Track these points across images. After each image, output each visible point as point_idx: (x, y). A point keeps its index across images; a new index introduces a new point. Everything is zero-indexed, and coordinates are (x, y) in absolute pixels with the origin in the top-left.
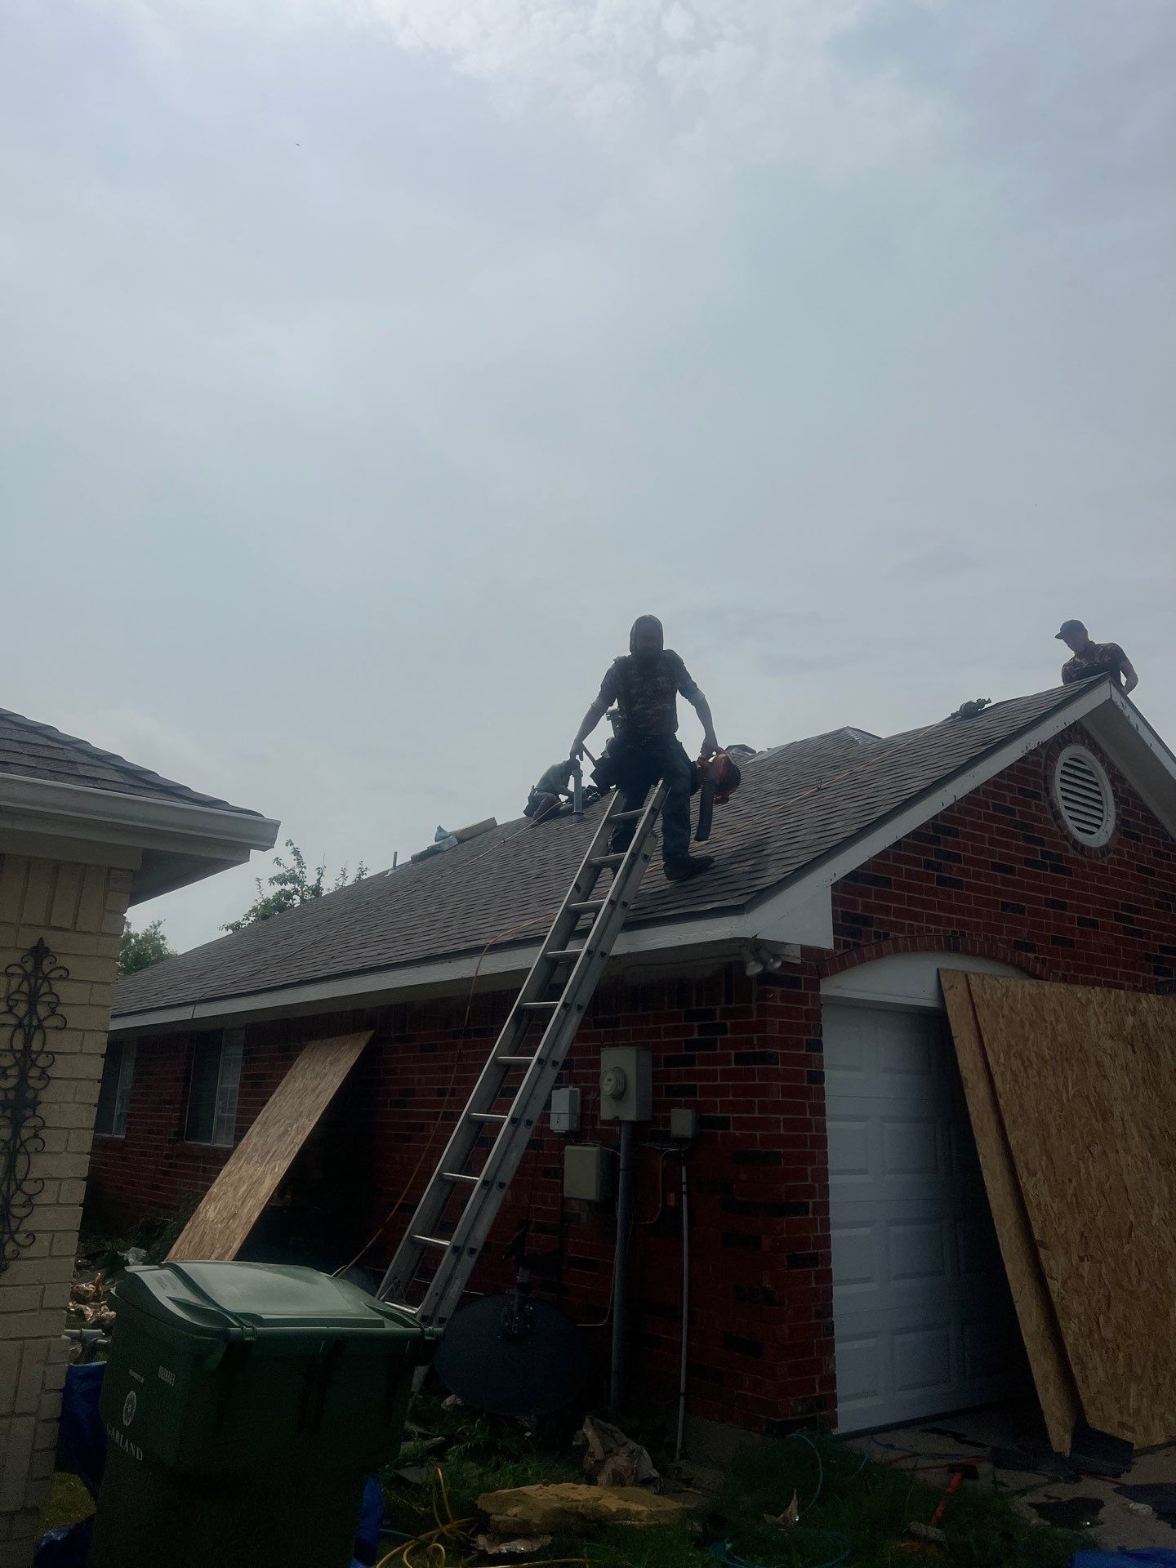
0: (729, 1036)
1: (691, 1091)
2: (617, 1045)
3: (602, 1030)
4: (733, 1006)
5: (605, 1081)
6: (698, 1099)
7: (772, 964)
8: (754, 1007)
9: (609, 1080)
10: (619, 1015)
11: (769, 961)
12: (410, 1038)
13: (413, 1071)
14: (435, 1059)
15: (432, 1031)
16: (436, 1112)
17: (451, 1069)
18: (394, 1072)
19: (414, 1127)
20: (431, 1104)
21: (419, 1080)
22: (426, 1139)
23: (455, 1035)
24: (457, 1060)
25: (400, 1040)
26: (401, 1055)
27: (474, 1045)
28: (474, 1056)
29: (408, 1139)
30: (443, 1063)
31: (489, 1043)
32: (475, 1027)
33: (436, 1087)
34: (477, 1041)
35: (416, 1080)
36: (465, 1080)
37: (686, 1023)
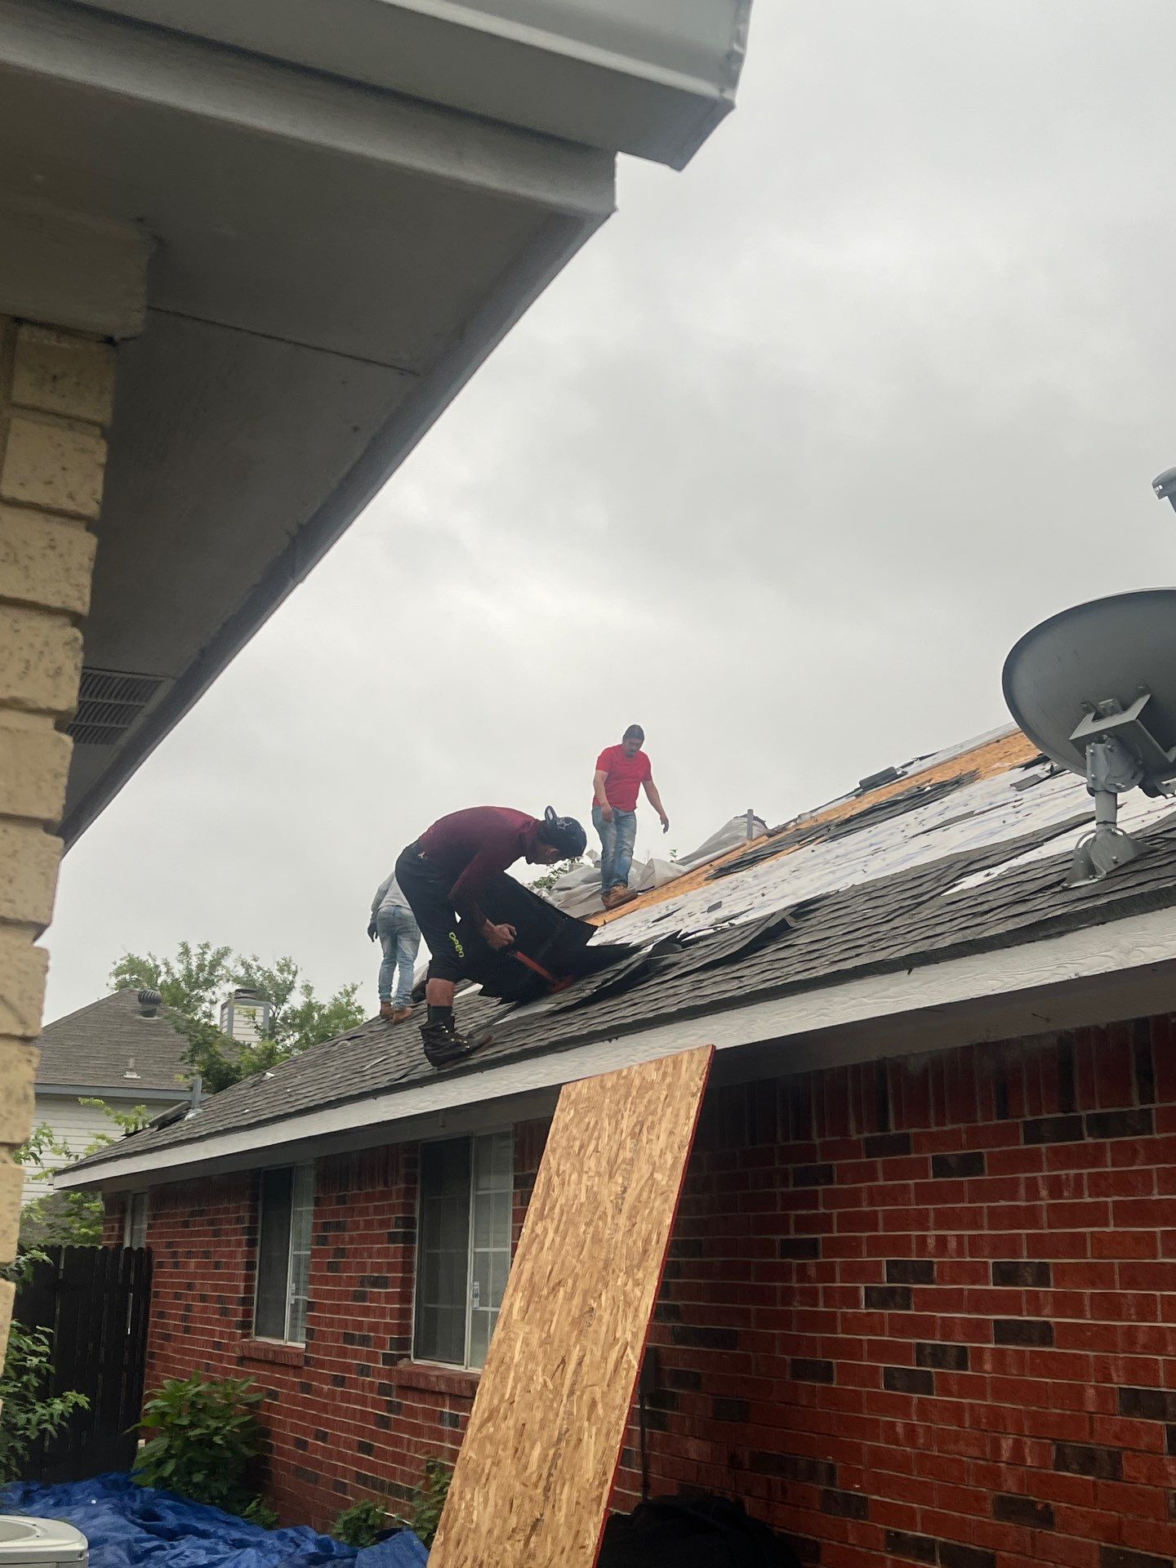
12: (902, 1144)
13: (921, 1221)
14: (980, 1192)
15: (962, 1126)
16: (996, 1321)
17: (1030, 1217)
18: (870, 1222)
19: (938, 1356)
20: (979, 1302)
21: (942, 1242)
22: (974, 1387)
23: (1034, 1133)
24: (1044, 1193)
25: (875, 1147)
26: (881, 1183)
27: (1094, 1157)
28: (1098, 1184)
29: (923, 1383)
30: (1003, 1203)
31: (1138, 1148)
32: (1090, 1112)
33: (991, 1261)
34: (1100, 1148)
35: (931, 1242)
36: (1076, 1245)
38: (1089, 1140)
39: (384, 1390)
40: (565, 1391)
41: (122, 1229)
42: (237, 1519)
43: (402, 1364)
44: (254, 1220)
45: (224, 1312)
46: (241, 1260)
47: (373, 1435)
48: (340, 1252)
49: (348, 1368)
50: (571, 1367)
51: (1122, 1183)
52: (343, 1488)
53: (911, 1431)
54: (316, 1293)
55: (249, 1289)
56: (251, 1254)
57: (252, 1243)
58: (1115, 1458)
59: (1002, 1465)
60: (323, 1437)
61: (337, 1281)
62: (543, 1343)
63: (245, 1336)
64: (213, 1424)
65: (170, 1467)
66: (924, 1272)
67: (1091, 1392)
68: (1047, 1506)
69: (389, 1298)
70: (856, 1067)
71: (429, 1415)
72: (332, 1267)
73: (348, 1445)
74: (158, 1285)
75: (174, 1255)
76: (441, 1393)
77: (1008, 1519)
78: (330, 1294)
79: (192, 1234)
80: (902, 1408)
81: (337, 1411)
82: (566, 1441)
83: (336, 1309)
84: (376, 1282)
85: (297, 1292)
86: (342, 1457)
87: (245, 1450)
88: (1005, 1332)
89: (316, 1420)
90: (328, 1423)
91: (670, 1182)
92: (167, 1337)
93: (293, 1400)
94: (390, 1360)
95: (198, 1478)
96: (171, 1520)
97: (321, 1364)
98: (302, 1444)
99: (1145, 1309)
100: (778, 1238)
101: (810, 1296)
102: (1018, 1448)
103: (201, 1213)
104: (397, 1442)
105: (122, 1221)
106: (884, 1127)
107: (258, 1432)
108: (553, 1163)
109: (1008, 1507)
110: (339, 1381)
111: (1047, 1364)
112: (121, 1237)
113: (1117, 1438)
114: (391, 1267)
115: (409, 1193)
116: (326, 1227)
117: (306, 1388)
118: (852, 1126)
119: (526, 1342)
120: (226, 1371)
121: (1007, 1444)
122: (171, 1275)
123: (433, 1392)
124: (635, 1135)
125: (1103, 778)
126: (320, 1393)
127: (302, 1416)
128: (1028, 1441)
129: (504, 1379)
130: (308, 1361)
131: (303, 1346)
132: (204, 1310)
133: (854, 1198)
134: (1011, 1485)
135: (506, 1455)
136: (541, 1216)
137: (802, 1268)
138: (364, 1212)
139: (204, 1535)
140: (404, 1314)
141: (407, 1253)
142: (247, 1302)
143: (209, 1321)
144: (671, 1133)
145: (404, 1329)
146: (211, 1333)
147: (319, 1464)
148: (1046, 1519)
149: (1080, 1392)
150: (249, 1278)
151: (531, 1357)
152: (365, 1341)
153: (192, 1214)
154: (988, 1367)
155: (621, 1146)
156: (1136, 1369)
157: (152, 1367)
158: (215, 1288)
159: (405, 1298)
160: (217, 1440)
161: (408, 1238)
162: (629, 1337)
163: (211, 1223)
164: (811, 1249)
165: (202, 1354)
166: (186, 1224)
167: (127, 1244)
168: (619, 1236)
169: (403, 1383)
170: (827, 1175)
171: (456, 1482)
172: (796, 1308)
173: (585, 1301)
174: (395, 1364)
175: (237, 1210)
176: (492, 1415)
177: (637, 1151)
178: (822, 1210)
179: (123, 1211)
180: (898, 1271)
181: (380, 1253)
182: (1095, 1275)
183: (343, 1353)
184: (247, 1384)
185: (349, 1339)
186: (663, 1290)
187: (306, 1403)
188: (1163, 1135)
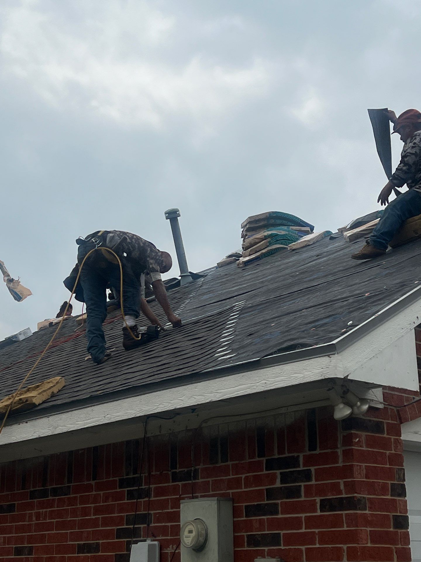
0: (313, 482)
1: (275, 540)
2: (197, 497)
3: (180, 483)
4: (318, 452)
5: (186, 533)
6: (282, 548)
7: (359, 407)
8: (340, 452)
9: (190, 532)
10: (197, 467)
11: (356, 404)
14: (13, 519)
15: (10, 493)
17: (29, 528)
23: (33, 495)
24: (34, 519)
28: (52, 515)
30: (20, 523)
31: (66, 500)
32: (52, 487)
33: (14, 546)
34: (53, 500)
37: (267, 472)
38: (50, 498)
51: (59, 514)
182: (48, 550)
188: (74, 495)
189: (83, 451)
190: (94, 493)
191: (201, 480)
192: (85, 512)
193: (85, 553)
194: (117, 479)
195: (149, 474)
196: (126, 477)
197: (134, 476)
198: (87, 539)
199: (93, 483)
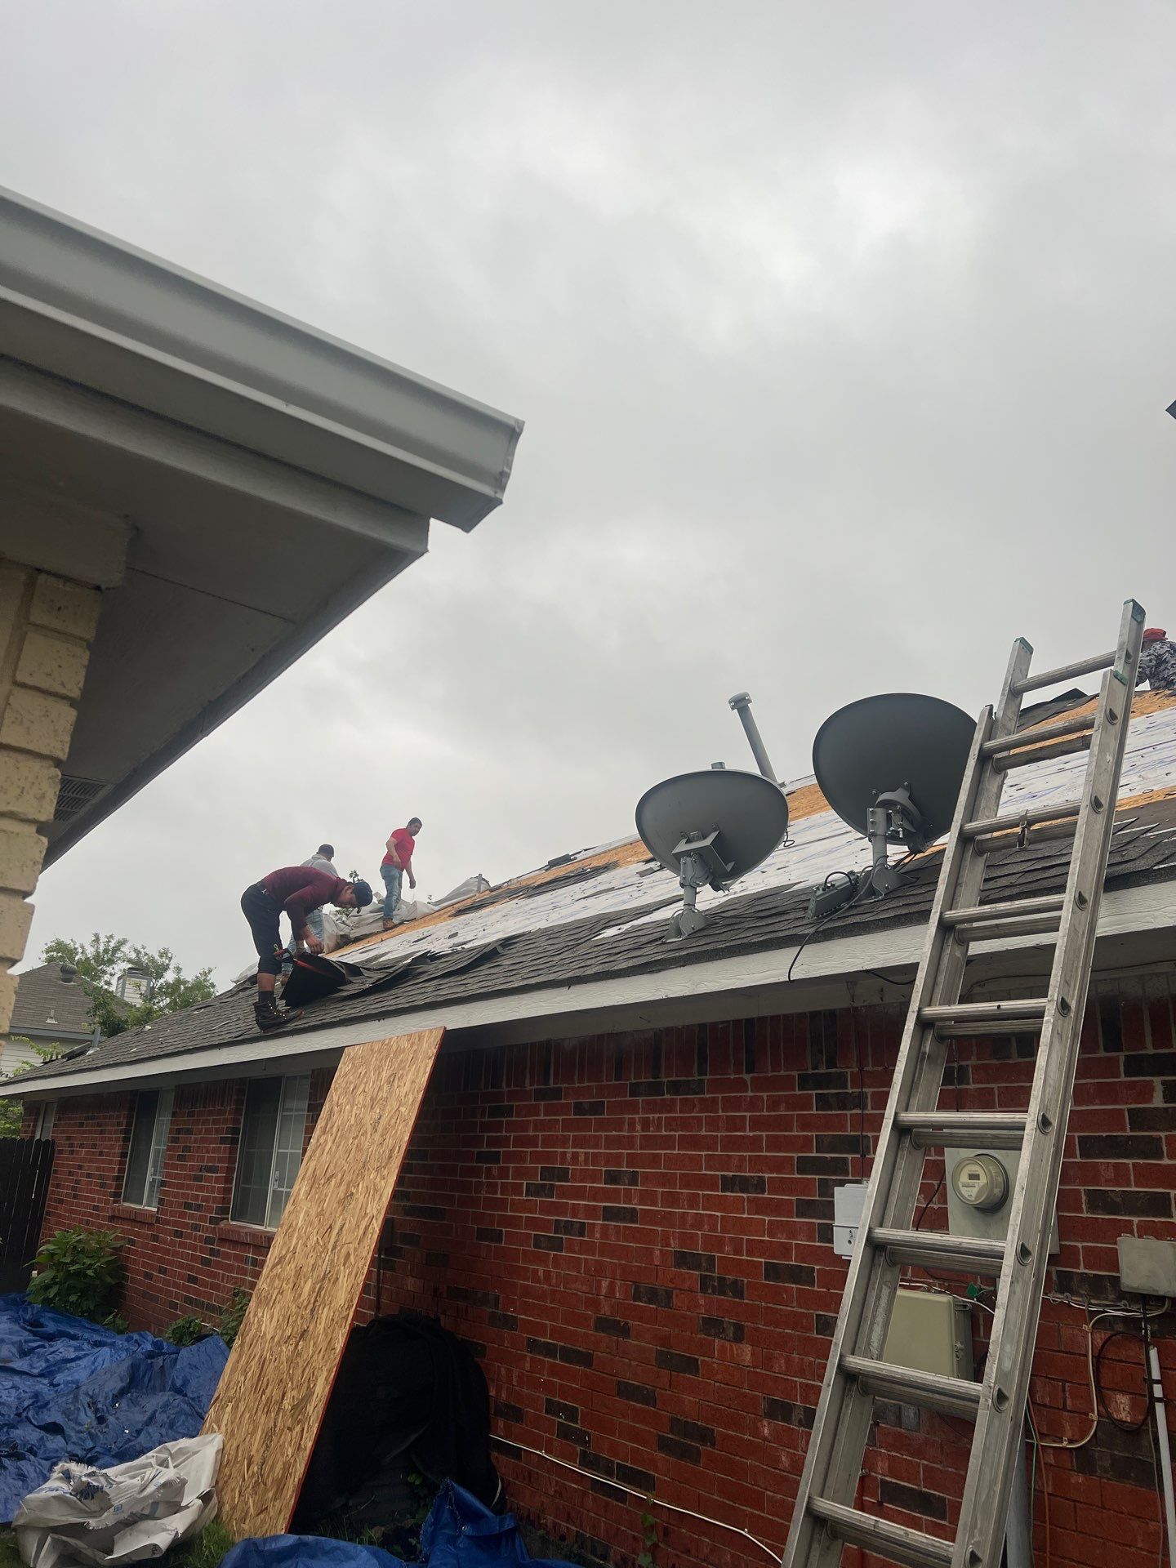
1: (1156, 1204)
9: (974, 1176)
12: (557, 1094)
13: (564, 1142)
14: (601, 1125)
15: (594, 1084)
16: (605, 1207)
17: (629, 1142)
18: (532, 1142)
19: (568, 1227)
20: (596, 1194)
21: (575, 1156)
22: (588, 1248)
23: (635, 1090)
24: (638, 1127)
25: (541, 1095)
26: (542, 1117)
27: (668, 1107)
28: (671, 1124)
29: (557, 1245)
30: (614, 1133)
31: (696, 1103)
32: (670, 1079)
33: (604, 1169)
34: (673, 1101)
35: (569, 1156)
36: (655, 1160)
37: (1128, 1079)
38: (667, 1096)
39: (208, 1241)
40: (330, 1247)
41: (35, 1126)
42: (97, 1327)
43: (222, 1224)
44: (129, 1124)
45: (102, 1185)
46: (118, 1150)
47: (199, 1271)
48: (187, 1149)
49: (186, 1225)
50: (335, 1231)
51: (684, 1124)
52: (174, 1306)
53: (547, 1274)
54: (168, 1175)
55: (121, 1171)
56: (125, 1147)
57: (126, 1140)
58: (669, 1294)
59: (602, 1297)
60: (164, 1271)
61: (182, 1167)
62: (318, 1215)
63: (115, 1202)
64: (88, 1261)
65: (52, 1293)
66: (563, 1175)
67: (657, 1252)
68: (627, 1323)
69: (217, 1180)
70: (533, 1044)
71: (237, 1258)
72: (180, 1158)
73: (181, 1277)
74: (58, 1165)
75: (71, 1145)
76: (249, 1244)
77: (603, 1331)
78: (177, 1176)
79: (85, 1132)
80: (542, 1260)
81: (176, 1254)
82: (329, 1279)
83: (181, 1186)
84: (210, 1169)
85: (155, 1174)
86: (176, 1285)
87: (109, 1280)
88: (609, 1214)
89: (160, 1260)
90: (170, 1263)
91: (410, 1112)
92: (61, 1201)
93: (145, 1246)
94: (213, 1220)
95: (73, 1298)
96: (51, 1327)
97: (167, 1222)
98: (148, 1276)
99: (693, 1202)
100: (476, 1150)
101: (492, 1187)
102: (612, 1285)
103: (93, 1118)
104: (215, 1276)
105: (36, 1121)
106: (546, 1082)
107: (118, 1267)
108: (335, 1098)
109: (603, 1324)
110: (178, 1234)
111: (634, 1235)
112: (34, 1132)
113: (671, 1281)
114: (220, 1160)
115: (238, 1112)
116: (179, 1131)
117: (155, 1238)
118: (527, 1081)
119: (307, 1214)
120: (101, 1226)
121: (605, 1284)
122: (67, 1159)
123: (243, 1243)
124: (390, 1082)
125: (689, 878)
126: (164, 1242)
127: (150, 1257)
128: (618, 1282)
129: (291, 1237)
130: (158, 1220)
131: (156, 1210)
132: (89, 1183)
133: (524, 1126)
134: (606, 1310)
135: (287, 1287)
136: (324, 1132)
137: (489, 1170)
138: (205, 1122)
139: (74, 1337)
140: (227, 1191)
141: (232, 1151)
142: (119, 1179)
143: (91, 1191)
144: (413, 1082)
145: (225, 1201)
146: (93, 1200)
147: (160, 1290)
148: (625, 1331)
149: (650, 1252)
150: (122, 1163)
151: (311, 1223)
152: (199, 1208)
153: (87, 1118)
154: (597, 1235)
155: (380, 1088)
156: (685, 1239)
157: (48, 1221)
158: (98, 1169)
159: (228, 1180)
160: (90, 1272)
161: (234, 1141)
162: (375, 1212)
163: (99, 1125)
164: (494, 1158)
165: (84, 1214)
166: (81, 1125)
167: (37, 1137)
168: (374, 1147)
169: (224, 1237)
170: (509, 1111)
171: (252, 1304)
172: (483, 1194)
173: (348, 1187)
174: (218, 1224)
175: (118, 1117)
176: (281, 1260)
177: (390, 1092)
178: (504, 1134)
179: (38, 1114)
180: (547, 1173)
181: (214, 1150)
182: (665, 1180)
183: (183, 1215)
184: (113, 1235)
185: (188, 1206)
186: (400, 1181)
187: (155, 1249)
188: (711, 1096)
189: (726, 1025)
190: (750, 1094)
191: (972, 1086)
192: (734, 1124)
193: (737, 1192)
194: (795, 1073)
195: (862, 1070)
196: (814, 1071)
197: (829, 1071)
198: (740, 1168)
199: (747, 1077)
